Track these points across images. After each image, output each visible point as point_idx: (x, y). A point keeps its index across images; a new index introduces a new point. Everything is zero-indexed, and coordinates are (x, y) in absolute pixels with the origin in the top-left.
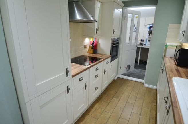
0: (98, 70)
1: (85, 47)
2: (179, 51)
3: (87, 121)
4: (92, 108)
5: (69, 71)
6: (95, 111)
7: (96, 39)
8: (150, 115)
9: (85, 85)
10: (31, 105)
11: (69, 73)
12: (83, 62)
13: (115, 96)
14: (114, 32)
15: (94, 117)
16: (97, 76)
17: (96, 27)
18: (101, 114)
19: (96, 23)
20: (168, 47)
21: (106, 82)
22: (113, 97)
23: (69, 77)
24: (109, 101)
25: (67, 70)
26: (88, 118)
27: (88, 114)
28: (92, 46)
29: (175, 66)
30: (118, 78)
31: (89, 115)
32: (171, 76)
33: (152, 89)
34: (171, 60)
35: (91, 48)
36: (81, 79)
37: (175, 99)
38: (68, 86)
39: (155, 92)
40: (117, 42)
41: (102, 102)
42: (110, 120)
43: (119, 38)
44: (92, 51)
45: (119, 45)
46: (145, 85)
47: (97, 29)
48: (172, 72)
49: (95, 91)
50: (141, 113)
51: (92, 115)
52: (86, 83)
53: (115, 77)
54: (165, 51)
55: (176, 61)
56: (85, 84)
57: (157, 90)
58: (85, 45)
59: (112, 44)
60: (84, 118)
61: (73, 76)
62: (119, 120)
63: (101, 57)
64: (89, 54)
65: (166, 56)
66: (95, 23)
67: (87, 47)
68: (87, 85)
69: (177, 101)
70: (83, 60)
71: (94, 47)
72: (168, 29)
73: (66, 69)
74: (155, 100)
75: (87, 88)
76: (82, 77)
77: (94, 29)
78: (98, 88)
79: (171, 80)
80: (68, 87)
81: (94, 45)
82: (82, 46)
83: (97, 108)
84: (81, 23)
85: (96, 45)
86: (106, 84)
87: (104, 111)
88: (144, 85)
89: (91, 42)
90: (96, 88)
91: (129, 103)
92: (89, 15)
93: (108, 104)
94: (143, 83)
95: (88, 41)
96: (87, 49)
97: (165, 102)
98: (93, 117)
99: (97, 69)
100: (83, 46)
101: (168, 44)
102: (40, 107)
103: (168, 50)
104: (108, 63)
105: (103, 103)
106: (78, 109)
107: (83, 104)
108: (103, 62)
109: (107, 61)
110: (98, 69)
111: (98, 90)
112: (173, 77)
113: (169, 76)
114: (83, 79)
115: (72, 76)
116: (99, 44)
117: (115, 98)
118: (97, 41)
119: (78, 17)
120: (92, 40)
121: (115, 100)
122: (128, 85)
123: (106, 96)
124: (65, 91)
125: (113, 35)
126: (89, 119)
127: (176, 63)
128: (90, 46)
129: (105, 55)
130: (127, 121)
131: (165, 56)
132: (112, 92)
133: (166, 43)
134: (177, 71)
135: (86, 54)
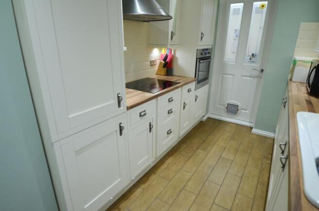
0: (172, 102)
1: (152, 64)
2: (315, 69)
3: (153, 183)
4: (162, 165)
5: (122, 99)
6: (165, 169)
7: (171, 50)
8: (259, 178)
9: (150, 125)
10: (61, 147)
11: (121, 102)
12: (149, 89)
13: (201, 148)
14: (202, 38)
15: (164, 178)
16: (170, 112)
17: (170, 29)
18: (176, 174)
19: (171, 22)
20: (298, 63)
21: (187, 123)
22: (198, 148)
23: (121, 108)
24: (190, 155)
25: (118, 96)
26: (154, 179)
27: (155, 173)
28: (163, 62)
29: (306, 95)
30: (209, 118)
31: (156, 175)
32: (295, 110)
33: (265, 137)
34: (302, 86)
35: (162, 65)
36: (142, 114)
37: (296, 144)
38: (121, 123)
39: (271, 142)
40: (208, 55)
41: (179, 155)
42: (190, 184)
43: (212, 49)
44: (164, 70)
45: (212, 61)
46: (254, 131)
47: (172, 33)
48: (299, 104)
49: (168, 137)
50: (243, 175)
51: (162, 174)
52: (151, 121)
53: (204, 116)
54: (293, 71)
55: (309, 87)
56: (150, 123)
57: (274, 139)
58: (152, 61)
59: (198, 59)
60: (148, 179)
61: (129, 108)
62: (204, 184)
63: (177, 80)
64: (159, 76)
65: (293, 80)
66: (170, 20)
67: (156, 65)
68: (154, 124)
69: (298, 146)
70: (149, 85)
71: (168, 65)
72: (300, 32)
73: (118, 94)
74: (270, 156)
75: (154, 130)
76: (145, 111)
77: (168, 33)
78: (172, 133)
79: (295, 117)
80: (121, 125)
81: (167, 61)
82: (147, 61)
83: (169, 164)
84: (145, 23)
85: (171, 60)
86: (187, 126)
87: (181, 169)
88: (252, 130)
89: (162, 55)
90: (169, 132)
91: (224, 158)
92: (158, 6)
93: (189, 160)
94: (251, 128)
95: (157, 54)
96: (156, 68)
97: (281, 151)
98: (162, 178)
99: (170, 100)
100: (149, 63)
101: (298, 58)
102: (76, 152)
103: (297, 69)
104: (191, 91)
105: (180, 157)
106: (139, 163)
107: (147, 157)
108: (182, 89)
109: (188, 88)
110: (172, 100)
111: (173, 135)
112: (299, 111)
113: (293, 111)
114: (145, 114)
115: (127, 107)
116: (177, 58)
117: (201, 149)
118: (172, 53)
119: (139, 10)
120: (164, 52)
121: (201, 153)
122: (224, 130)
123: (185, 146)
124: (117, 131)
125: (200, 43)
126: (155, 181)
127: (309, 91)
128: (161, 62)
129: (185, 77)
130: (219, 187)
131: (291, 80)
132: (196, 141)
133: (294, 57)
134: (309, 103)
135: (154, 76)
